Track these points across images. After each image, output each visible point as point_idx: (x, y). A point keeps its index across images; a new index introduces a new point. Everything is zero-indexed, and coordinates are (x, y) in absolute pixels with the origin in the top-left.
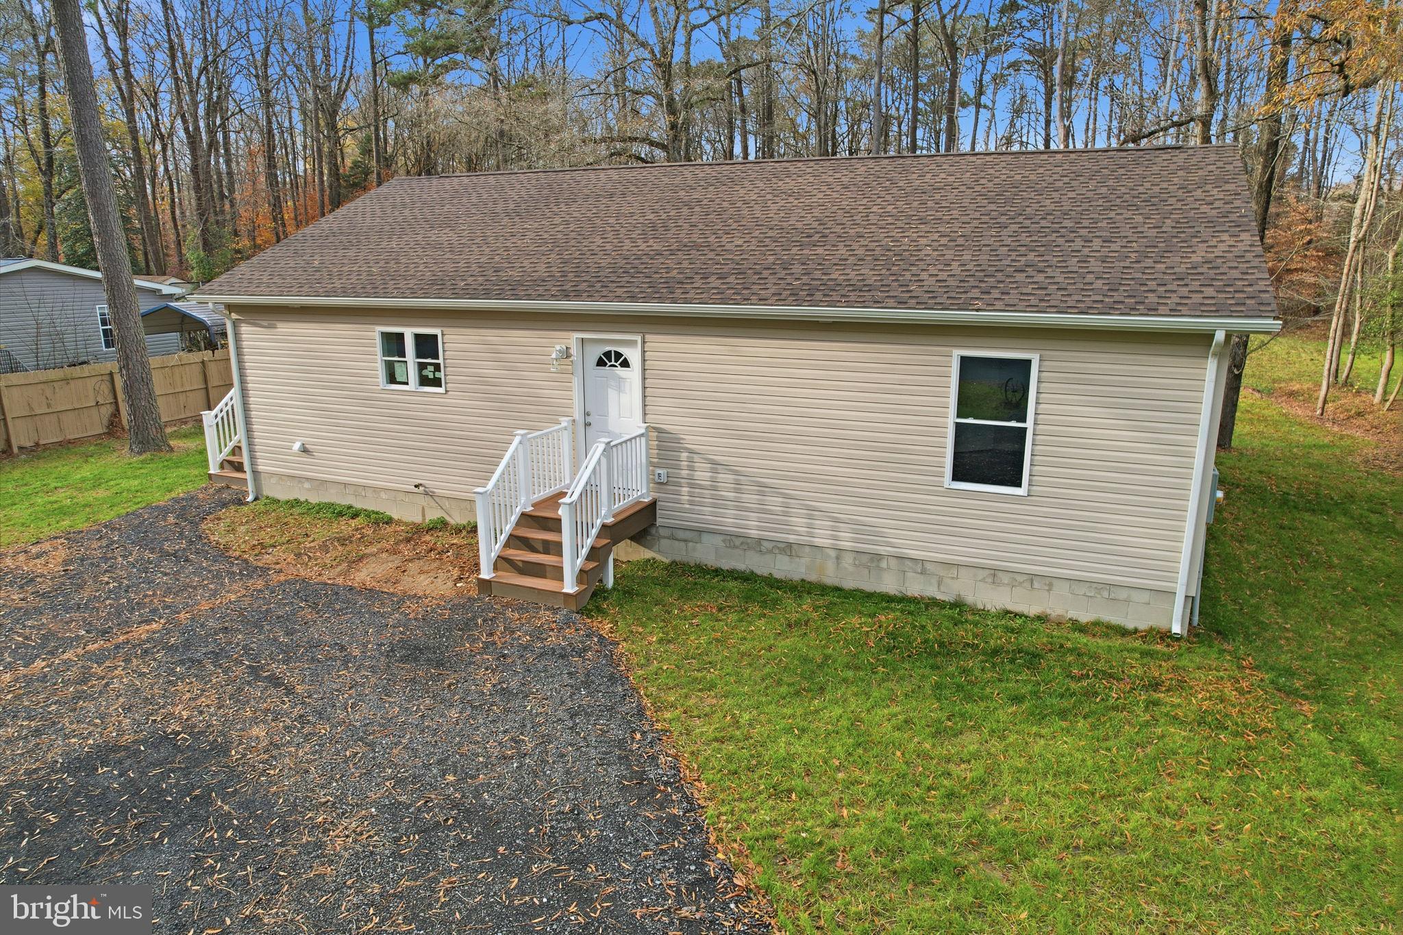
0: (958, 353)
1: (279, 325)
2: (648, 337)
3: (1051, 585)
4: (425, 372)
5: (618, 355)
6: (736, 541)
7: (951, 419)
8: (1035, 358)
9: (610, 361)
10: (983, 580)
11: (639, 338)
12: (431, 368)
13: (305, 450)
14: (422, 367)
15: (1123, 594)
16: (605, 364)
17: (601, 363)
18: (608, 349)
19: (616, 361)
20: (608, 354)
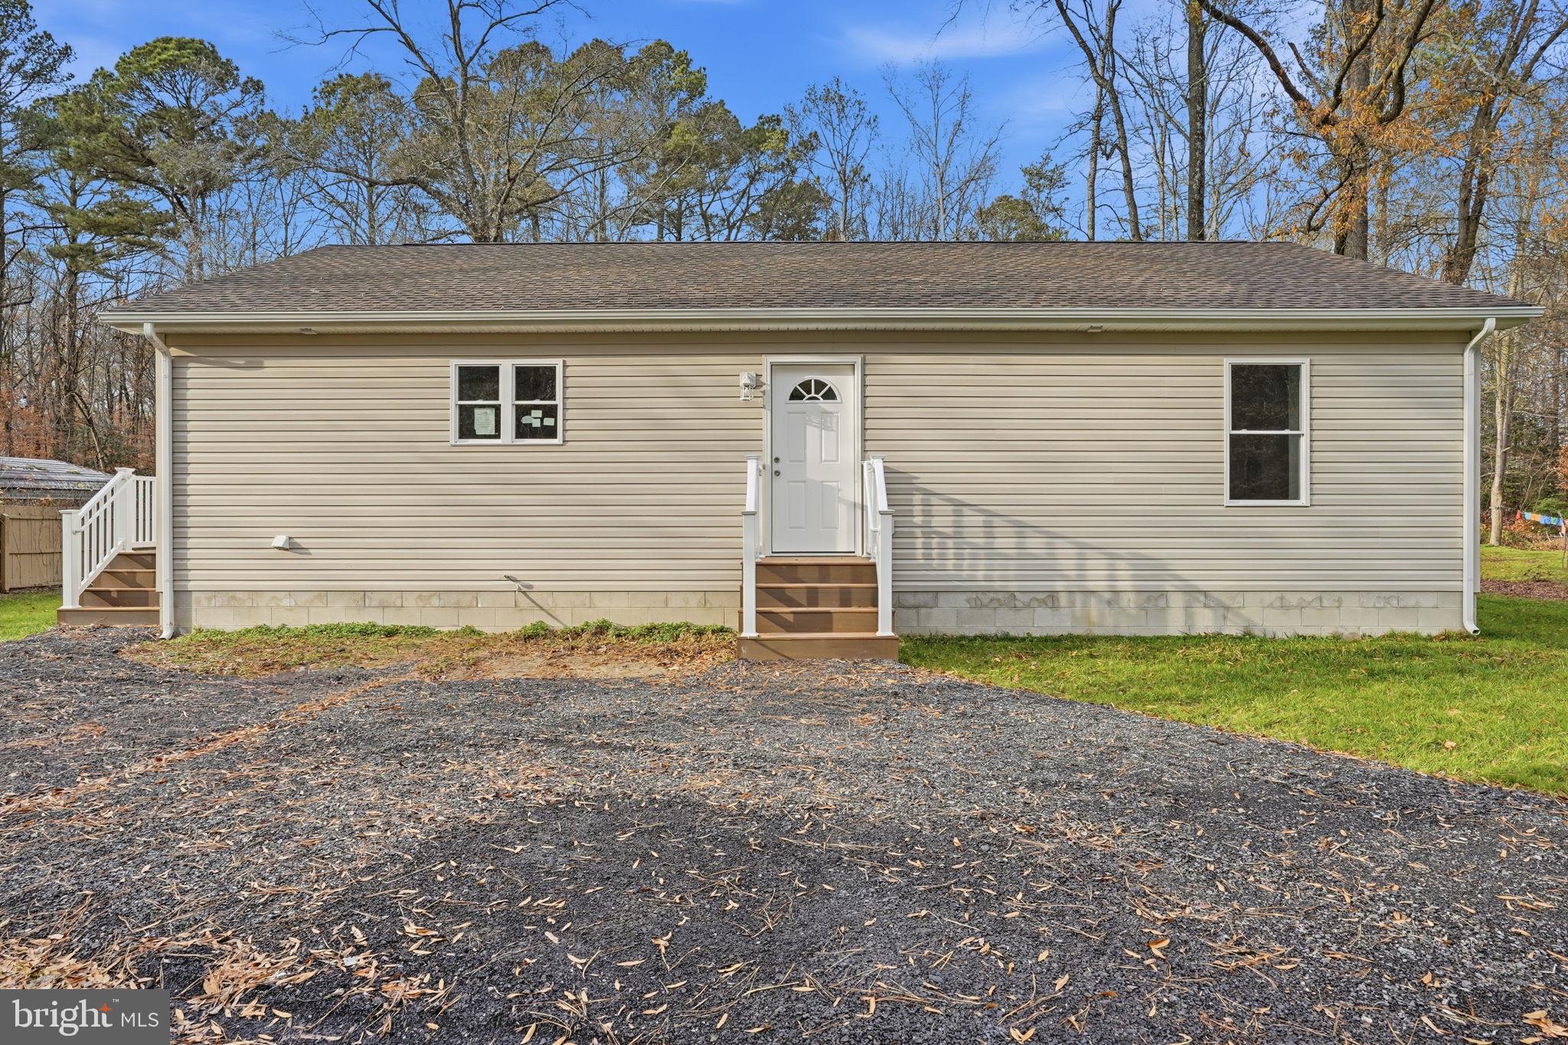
0: (1227, 363)
1: (267, 362)
2: (869, 358)
3: (1340, 600)
4: (525, 420)
5: (820, 385)
6: (982, 598)
7: (1227, 430)
8: (1304, 363)
9: (809, 392)
10: (1271, 606)
11: (857, 359)
12: (539, 413)
13: (292, 547)
14: (521, 412)
15: (1411, 600)
16: (801, 397)
17: (796, 396)
18: (807, 378)
19: (817, 392)
20: (806, 385)
